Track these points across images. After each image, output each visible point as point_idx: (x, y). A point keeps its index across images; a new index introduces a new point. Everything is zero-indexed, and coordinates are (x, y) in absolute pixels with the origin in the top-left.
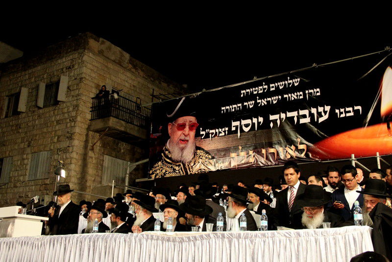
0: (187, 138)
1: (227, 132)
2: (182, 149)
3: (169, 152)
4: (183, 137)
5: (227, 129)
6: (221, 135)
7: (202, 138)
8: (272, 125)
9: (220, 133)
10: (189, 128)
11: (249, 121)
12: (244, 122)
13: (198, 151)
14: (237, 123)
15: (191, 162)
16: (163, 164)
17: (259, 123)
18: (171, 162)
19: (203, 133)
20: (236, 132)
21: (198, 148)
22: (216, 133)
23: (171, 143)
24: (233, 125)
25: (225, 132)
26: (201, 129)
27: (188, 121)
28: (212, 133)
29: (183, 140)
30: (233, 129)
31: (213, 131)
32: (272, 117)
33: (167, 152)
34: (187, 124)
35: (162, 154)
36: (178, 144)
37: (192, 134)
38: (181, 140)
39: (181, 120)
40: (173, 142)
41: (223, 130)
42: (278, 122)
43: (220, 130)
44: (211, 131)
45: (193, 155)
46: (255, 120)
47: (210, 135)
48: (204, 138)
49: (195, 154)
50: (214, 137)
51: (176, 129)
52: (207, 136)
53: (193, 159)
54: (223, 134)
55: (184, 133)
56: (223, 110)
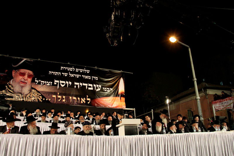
0: (26, 82)
1: (51, 84)
2: (22, 87)
3: (12, 86)
4: (23, 80)
5: (51, 83)
6: (47, 85)
7: (36, 83)
8: (75, 87)
9: (47, 83)
10: (28, 76)
11: (64, 82)
12: (61, 82)
13: (33, 90)
14: (58, 81)
15: (27, 95)
16: (6, 92)
17: (69, 84)
18: (13, 92)
19: (37, 81)
20: (57, 85)
21: (32, 88)
22: (45, 83)
23: (14, 82)
24: (55, 82)
25: (50, 84)
26: (36, 79)
27: (27, 72)
28: (43, 83)
29: (23, 82)
30: (55, 84)
31: (44, 82)
32: (76, 83)
33: (10, 86)
34: (27, 74)
35: (6, 86)
36: (19, 83)
37: (30, 80)
38: (21, 81)
39: (22, 71)
40: (15, 81)
41: (49, 82)
42: (79, 86)
43: (47, 82)
44: (42, 82)
45: (29, 92)
46: (67, 82)
47: (41, 83)
48: (37, 84)
49: (30, 91)
50: (43, 85)
51: (18, 74)
52: (39, 83)
53: (29, 93)
54: (49, 85)
55: (24, 78)
56: (50, 73)
